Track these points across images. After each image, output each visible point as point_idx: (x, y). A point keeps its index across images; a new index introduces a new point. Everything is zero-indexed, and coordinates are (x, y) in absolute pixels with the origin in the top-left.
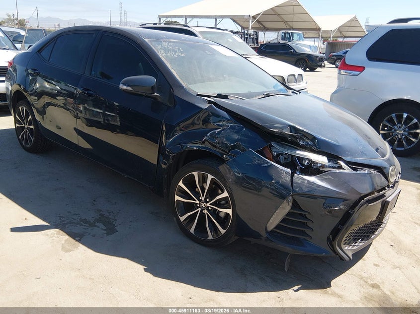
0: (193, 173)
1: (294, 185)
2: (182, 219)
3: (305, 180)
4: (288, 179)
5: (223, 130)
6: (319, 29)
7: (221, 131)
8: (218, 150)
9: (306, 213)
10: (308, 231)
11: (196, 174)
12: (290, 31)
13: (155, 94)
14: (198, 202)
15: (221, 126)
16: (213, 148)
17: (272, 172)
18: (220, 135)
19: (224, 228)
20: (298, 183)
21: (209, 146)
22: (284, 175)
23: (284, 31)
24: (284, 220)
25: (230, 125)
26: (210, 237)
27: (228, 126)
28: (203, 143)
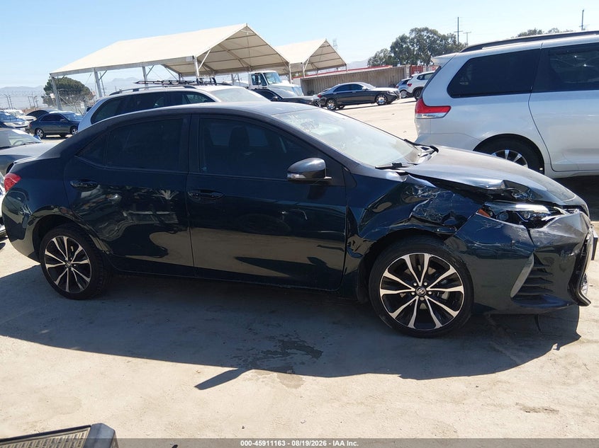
0: (402, 257)
1: (534, 240)
2: (394, 315)
3: (541, 232)
4: (527, 235)
5: (431, 200)
6: (287, 63)
7: (429, 202)
8: (427, 224)
9: (545, 268)
10: (548, 286)
11: (406, 258)
12: (262, 72)
13: (326, 178)
14: (413, 289)
15: (427, 196)
16: (421, 224)
17: (508, 232)
18: (430, 207)
19: (455, 310)
20: (537, 237)
21: (415, 222)
22: (521, 233)
23: (254, 72)
24: (528, 281)
25: (436, 194)
26: (438, 325)
27: (435, 195)
28: (409, 220)
